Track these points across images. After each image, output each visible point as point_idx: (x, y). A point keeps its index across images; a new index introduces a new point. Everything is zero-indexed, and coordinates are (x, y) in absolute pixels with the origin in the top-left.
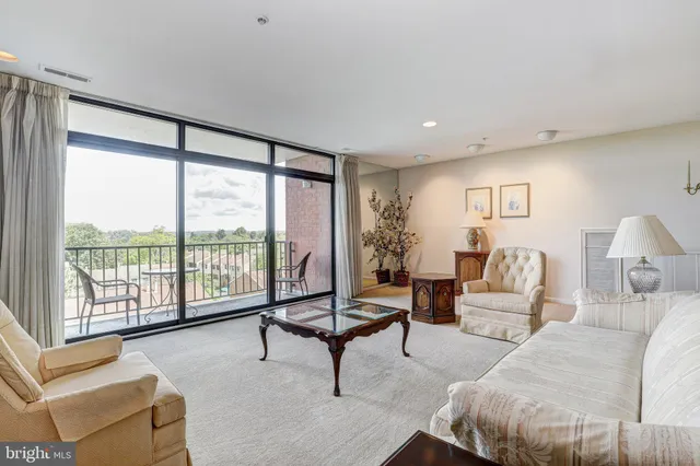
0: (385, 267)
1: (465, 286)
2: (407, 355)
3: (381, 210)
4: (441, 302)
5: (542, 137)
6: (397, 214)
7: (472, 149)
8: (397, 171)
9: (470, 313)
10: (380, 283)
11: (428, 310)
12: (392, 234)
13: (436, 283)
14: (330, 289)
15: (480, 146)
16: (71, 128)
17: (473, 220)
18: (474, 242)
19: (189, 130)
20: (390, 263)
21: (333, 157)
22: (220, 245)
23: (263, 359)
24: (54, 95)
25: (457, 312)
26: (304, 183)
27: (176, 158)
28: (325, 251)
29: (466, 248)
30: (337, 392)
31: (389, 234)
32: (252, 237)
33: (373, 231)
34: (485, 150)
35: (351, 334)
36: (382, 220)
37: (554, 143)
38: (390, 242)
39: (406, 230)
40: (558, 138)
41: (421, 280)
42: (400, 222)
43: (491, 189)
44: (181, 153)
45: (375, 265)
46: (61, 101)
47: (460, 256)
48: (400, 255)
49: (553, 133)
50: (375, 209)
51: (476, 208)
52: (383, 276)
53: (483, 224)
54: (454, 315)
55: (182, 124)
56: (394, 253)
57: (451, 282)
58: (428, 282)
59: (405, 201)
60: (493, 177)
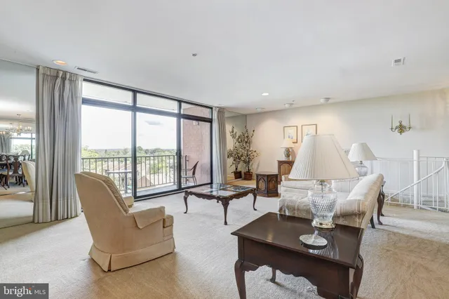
0: (239, 170)
1: (283, 177)
2: (255, 210)
3: (237, 137)
4: (271, 185)
5: (322, 101)
6: (246, 140)
7: (287, 106)
8: (246, 115)
9: (286, 191)
10: (236, 178)
11: (265, 190)
12: (243, 151)
13: (268, 176)
14: (209, 182)
15: (291, 104)
16: (83, 96)
17: (287, 143)
18: (288, 156)
19: (139, 95)
20: (242, 168)
21: (212, 108)
22: (146, 157)
23: (186, 213)
24: (77, 79)
25: (279, 192)
26: (195, 123)
27: (132, 110)
28: (207, 160)
29: (283, 158)
30: (226, 223)
31: (241, 151)
32: (146, 153)
33: (232, 149)
34: (293, 106)
35: (232, 197)
36: (237, 143)
37: (329, 103)
38: (242, 156)
39: (251, 149)
40: (330, 101)
41: (261, 175)
42: (248, 144)
43: (297, 127)
44: (134, 108)
45: (233, 168)
46: (80, 82)
47: (281, 163)
48: (247, 162)
49: (328, 99)
50: (234, 137)
51: (289, 137)
52: (238, 175)
53: (292, 145)
54: (277, 193)
55: (135, 92)
56: (245, 162)
57: (276, 176)
58: (264, 175)
59: (250, 133)
60: (298, 120)
